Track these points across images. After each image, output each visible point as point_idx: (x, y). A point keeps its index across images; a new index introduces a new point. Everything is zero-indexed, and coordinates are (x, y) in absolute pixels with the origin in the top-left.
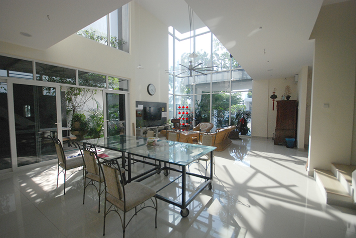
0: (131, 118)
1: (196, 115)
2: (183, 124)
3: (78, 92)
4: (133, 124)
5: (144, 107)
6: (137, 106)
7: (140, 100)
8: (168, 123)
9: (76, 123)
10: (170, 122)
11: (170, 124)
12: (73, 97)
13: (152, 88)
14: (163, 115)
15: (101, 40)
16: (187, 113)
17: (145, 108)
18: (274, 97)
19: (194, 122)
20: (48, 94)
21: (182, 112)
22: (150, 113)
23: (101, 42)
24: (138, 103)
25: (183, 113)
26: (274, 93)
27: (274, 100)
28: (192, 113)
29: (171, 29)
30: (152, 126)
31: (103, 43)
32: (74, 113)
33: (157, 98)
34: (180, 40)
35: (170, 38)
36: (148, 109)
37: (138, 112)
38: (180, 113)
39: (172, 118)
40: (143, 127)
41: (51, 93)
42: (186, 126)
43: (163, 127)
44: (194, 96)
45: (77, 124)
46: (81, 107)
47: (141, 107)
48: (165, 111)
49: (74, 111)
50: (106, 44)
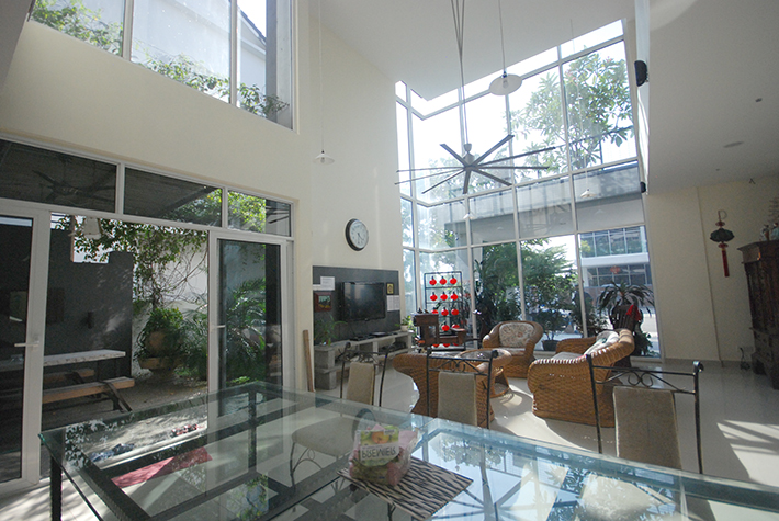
0: (298, 316)
1: (480, 302)
2: (446, 328)
3: (169, 253)
4: (305, 333)
5: (336, 285)
6: (316, 281)
7: (326, 263)
8: (404, 328)
9: (155, 334)
10: (411, 323)
11: (410, 329)
12: (156, 267)
13: (358, 230)
14: (391, 304)
15: (212, 86)
16: (454, 297)
17: (339, 287)
18: (722, 236)
19: (472, 321)
20: (89, 260)
21: (439, 295)
22: (353, 301)
23: (210, 92)
24: (319, 272)
25: (444, 297)
26: (721, 224)
27: (723, 246)
28: (468, 294)
29: (400, 89)
30: (361, 338)
31: (217, 96)
32: (155, 307)
33: (373, 259)
34: (422, 118)
35: (401, 111)
36: (348, 287)
37: (322, 299)
38: (434, 298)
39: (416, 313)
40: (333, 341)
41: (97, 258)
42: (454, 333)
43: (392, 338)
44: (469, 250)
45: (157, 339)
46: (176, 292)
47: (328, 284)
48: (396, 292)
49: (155, 302)
50: (226, 99)
